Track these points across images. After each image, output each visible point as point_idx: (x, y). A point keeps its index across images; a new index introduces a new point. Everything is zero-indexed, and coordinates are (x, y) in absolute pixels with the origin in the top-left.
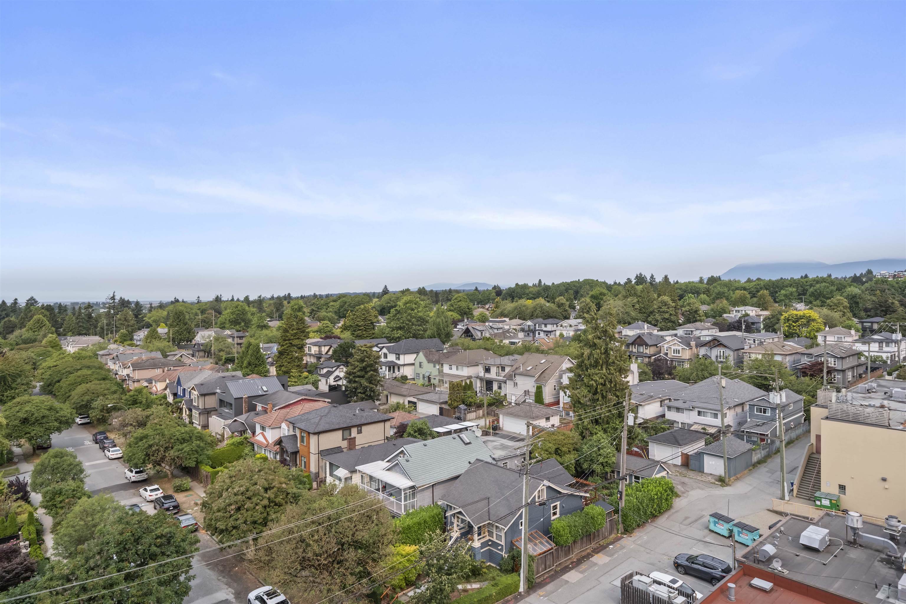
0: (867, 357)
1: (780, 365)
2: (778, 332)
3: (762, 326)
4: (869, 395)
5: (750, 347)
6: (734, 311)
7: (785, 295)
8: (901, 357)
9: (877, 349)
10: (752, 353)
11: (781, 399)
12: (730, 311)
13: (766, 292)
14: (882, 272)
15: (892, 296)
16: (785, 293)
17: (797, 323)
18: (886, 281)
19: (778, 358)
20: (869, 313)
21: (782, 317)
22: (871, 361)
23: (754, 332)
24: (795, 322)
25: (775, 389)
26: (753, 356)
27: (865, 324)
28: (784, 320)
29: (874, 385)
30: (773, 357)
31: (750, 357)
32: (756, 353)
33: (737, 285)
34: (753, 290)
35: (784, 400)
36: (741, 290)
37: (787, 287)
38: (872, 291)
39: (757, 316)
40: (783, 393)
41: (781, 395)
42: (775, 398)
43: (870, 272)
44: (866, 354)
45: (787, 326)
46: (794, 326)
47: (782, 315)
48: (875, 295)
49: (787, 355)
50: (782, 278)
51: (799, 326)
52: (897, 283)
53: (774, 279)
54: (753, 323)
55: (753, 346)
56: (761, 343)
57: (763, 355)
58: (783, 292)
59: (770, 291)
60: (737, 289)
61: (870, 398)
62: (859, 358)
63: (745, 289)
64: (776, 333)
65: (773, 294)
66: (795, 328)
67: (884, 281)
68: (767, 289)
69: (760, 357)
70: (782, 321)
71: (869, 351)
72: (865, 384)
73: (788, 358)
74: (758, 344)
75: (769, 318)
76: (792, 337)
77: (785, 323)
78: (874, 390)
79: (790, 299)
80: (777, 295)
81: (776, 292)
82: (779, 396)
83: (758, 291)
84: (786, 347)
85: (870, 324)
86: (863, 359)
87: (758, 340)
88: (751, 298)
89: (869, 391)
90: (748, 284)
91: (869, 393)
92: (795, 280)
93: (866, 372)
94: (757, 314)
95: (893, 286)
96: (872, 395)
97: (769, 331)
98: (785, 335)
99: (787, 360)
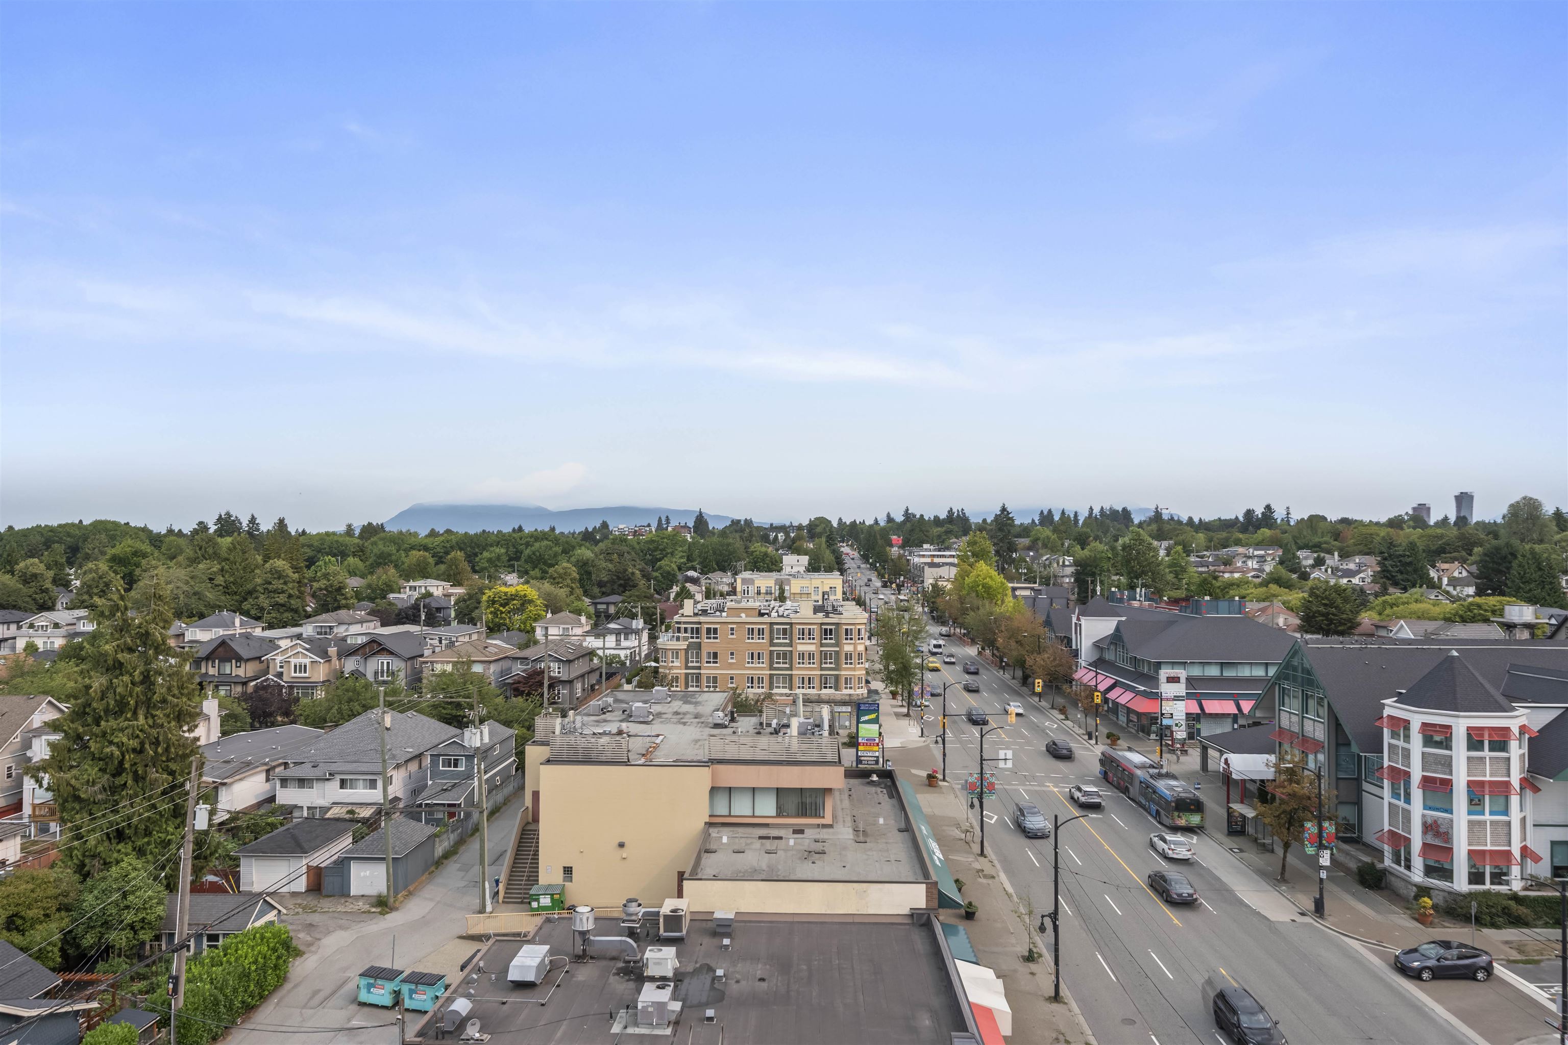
0: (600, 658)
1: (481, 678)
2: (478, 624)
3: (453, 614)
4: (603, 716)
5: (434, 652)
6: (408, 588)
7: (490, 560)
8: (643, 656)
9: (613, 645)
10: (437, 662)
11: (482, 740)
12: (400, 589)
13: (460, 554)
14: (621, 526)
15: (633, 563)
16: (489, 556)
17: (507, 607)
18: (626, 540)
19: (477, 669)
20: (604, 589)
21: (485, 598)
22: (607, 664)
23: (440, 626)
24: (504, 605)
25: (473, 722)
26: (438, 668)
27: (599, 606)
28: (488, 602)
29: (610, 700)
30: (469, 668)
31: (433, 670)
32: (442, 662)
33: (412, 540)
34: (438, 550)
35: (486, 740)
36: (420, 550)
37: (491, 546)
38: (608, 553)
39: (445, 595)
40: (486, 729)
41: (481, 732)
42: (473, 737)
43: (605, 525)
44: (600, 652)
45: (491, 613)
46: (502, 613)
47: (484, 594)
48: (611, 561)
49: (490, 662)
50: (484, 531)
51: (509, 612)
52: (639, 543)
53: (472, 532)
54: (439, 610)
55: (437, 650)
56: (451, 644)
57: (455, 664)
58: (486, 554)
59: (465, 553)
60: (413, 548)
61: (605, 721)
62: (591, 660)
63: (426, 548)
64: (475, 625)
65: (471, 558)
66: (503, 615)
67: (622, 539)
68: (461, 549)
69: (449, 668)
70: (484, 605)
71: (604, 648)
72: (598, 701)
73: (493, 668)
74: (447, 646)
75: (465, 600)
76: (499, 630)
77: (488, 607)
78: (610, 709)
79: (496, 566)
80: (477, 559)
81: (476, 555)
82: (479, 734)
83: (447, 553)
84: (490, 649)
85: (604, 606)
86: (596, 660)
87: (446, 639)
88: (436, 564)
89: (604, 711)
90: (431, 539)
91: (604, 713)
92: (504, 535)
93: (599, 682)
94: (445, 592)
95: (633, 548)
96: (608, 716)
97: (464, 623)
98: (489, 628)
99: (491, 671)
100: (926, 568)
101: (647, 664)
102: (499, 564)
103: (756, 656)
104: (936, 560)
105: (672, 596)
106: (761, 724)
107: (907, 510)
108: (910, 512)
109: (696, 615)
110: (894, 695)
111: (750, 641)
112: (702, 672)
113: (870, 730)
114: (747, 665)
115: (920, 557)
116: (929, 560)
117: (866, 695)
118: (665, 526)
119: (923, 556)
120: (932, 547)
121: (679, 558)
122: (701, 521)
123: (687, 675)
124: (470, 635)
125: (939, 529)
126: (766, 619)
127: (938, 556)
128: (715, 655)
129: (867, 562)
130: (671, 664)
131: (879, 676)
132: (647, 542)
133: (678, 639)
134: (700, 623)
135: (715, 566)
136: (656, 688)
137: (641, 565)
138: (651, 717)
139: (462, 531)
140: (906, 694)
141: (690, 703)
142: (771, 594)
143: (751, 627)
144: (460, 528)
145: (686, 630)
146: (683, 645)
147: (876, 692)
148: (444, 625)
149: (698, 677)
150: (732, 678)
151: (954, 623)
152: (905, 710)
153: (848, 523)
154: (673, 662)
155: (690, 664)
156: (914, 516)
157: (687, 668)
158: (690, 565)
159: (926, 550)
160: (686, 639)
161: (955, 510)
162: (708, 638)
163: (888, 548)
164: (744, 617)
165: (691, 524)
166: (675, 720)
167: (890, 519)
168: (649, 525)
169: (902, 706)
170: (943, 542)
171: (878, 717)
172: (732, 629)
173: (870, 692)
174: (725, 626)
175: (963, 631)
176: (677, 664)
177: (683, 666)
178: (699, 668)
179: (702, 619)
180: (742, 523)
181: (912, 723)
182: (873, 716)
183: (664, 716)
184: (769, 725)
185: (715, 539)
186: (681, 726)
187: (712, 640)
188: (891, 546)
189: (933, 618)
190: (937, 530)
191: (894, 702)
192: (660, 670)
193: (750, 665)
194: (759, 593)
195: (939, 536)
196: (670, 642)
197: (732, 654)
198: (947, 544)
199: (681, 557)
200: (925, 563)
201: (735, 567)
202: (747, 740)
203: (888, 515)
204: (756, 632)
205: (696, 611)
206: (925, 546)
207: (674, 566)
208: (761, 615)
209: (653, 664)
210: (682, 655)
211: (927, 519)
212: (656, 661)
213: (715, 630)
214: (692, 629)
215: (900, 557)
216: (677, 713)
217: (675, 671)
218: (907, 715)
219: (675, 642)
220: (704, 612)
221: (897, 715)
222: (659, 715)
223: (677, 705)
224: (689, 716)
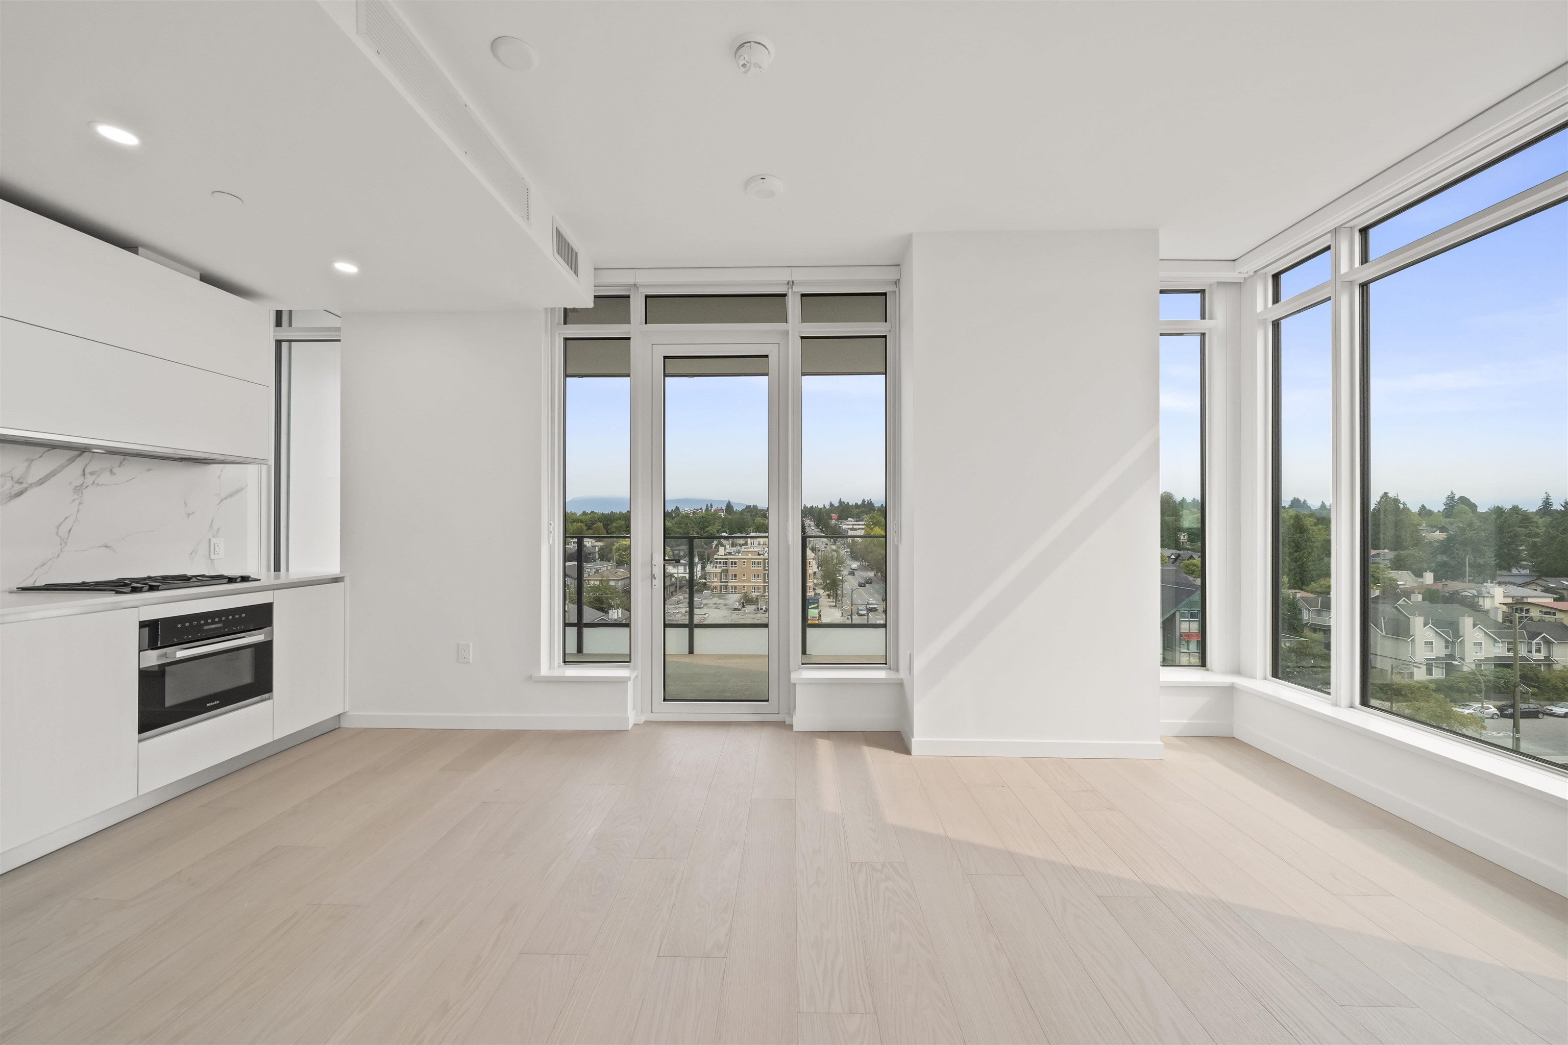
100: (849, 531)
101: (701, 581)
102: (622, 530)
103: (756, 576)
104: (855, 527)
105: (714, 546)
106: (758, 608)
107: (841, 500)
108: (842, 501)
109: (725, 555)
110: (829, 596)
111: (754, 568)
112: (729, 584)
113: (814, 612)
114: (752, 581)
115: (847, 525)
116: (851, 527)
117: (813, 596)
118: (710, 509)
119: (848, 524)
120: (853, 520)
121: (717, 526)
122: (729, 506)
123: (721, 586)
124: (607, 567)
125: (857, 510)
126: (762, 557)
127: (856, 524)
128: (735, 576)
129: (818, 528)
130: (712, 580)
131: (821, 587)
132: (700, 518)
133: (716, 567)
134: (727, 559)
135: (737, 530)
136: (705, 591)
137: (697, 529)
138: (702, 606)
139: (600, 512)
140: (835, 595)
141: (723, 599)
142: (766, 544)
143: (754, 561)
144: (600, 510)
145: (720, 563)
146: (719, 570)
147: (819, 594)
148: (593, 562)
149: (727, 587)
150: (744, 587)
151: (862, 559)
152: (834, 604)
153: (809, 507)
154: (713, 579)
155: (723, 580)
156: (844, 503)
157: (721, 582)
158: (723, 530)
159: (850, 521)
160: (720, 567)
161: (866, 500)
162: (731, 567)
163: (830, 521)
164: (750, 556)
165: (724, 508)
166: (715, 607)
167: (831, 505)
168: (701, 509)
169: (833, 602)
170: (859, 517)
171: (818, 605)
172: (744, 562)
173: (816, 594)
174: (740, 561)
175: (867, 564)
176: (715, 580)
177: (719, 582)
178: (727, 582)
179: (729, 557)
180: (752, 507)
181: (837, 610)
182: (816, 605)
183: (709, 605)
184: (762, 609)
185: (737, 516)
186: (718, 610)
187: (734, 568)
188: (832, 519)
189: (852, 557)
190: (855, 511)
191: (829, 600)
192: (707, 583)
193: (754, 581)
194: (759, 544)
195: (857, 514)
196: (712, 569)
197: (744, 575)
198: (861, 519)
199: (718, 526)
200: (849, 528)
201: (747, 530)
202: (751, 615)
203: (831, 503)
204: (756, 563)
205: (726, 553)
206: (849, 519)
207: (714, 530)
208: (759, 555)
209: (704, 581)
210: (718, 575)
211: (851, 504)
212: (705, 579)
213: (735, 563)
214: (724, 562)
215: (836, 525)
216: (715, 604)
217: (714, 584)
218: (835, 606)
219: (714, 569)
220: (730, 554)
221: (830, 606)
222: (706, 604)
223: (715, 600)
224: (721, 605)
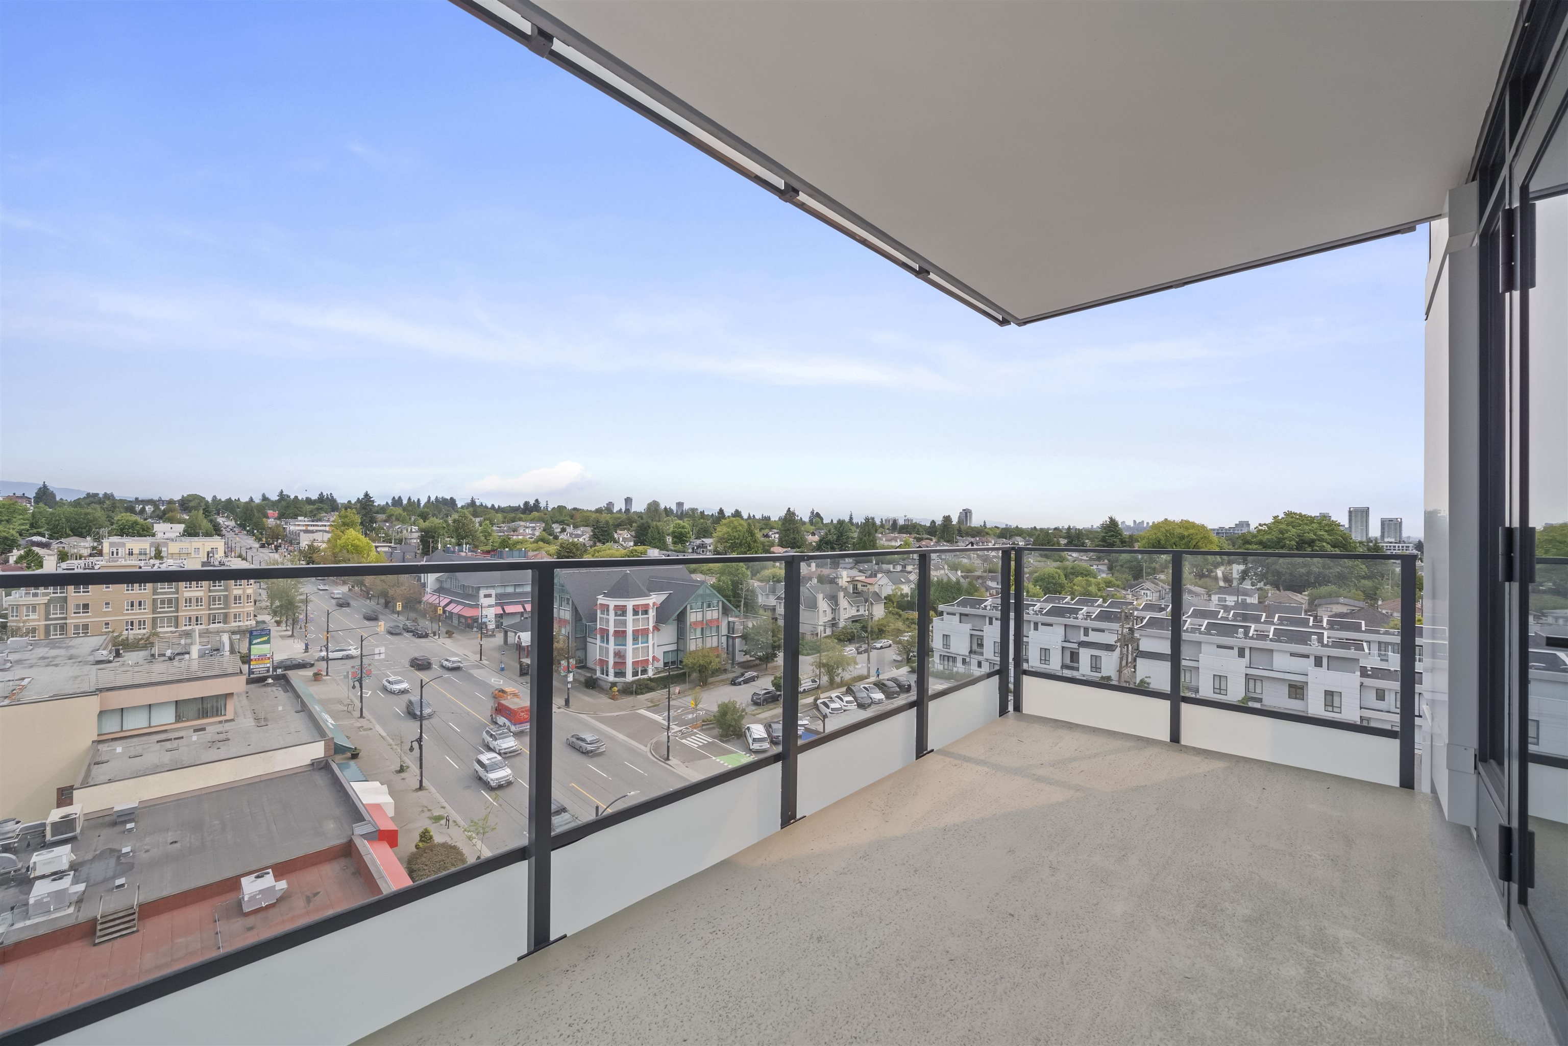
100: (301, 533)
103: (139, 603)
105: (13, 559)
106: (153, 655)
107: (282, 492)
108: (284, 493)
110: (278, 623)
111: (133, 590)
112: (68, 621)
113: (260, 649)
114: (126, 612)
115: (294, 526)
116: (303, 528)
117: (255, 625)
119: (299, 525)
120: (306, 519)
121: (18, 525)
122: (44, 493)
123: (47, 626)
125: (312, 506)
127: (311, 526)
128: (88, 606)
129: (244, 529)
130: (25, 618)
131: (266, 612)
133: (35, 595)
136: (12, 639)
140: (290, 621)
141: (61, 648)
142: (146, 554)
145: (47, 588)
146: (45, 600)
147: (264, 622)
149: (63, 626)
150: (107, 624)
152: (290, 633)
153: (225, 500)
154: (28, 616)
155: (52, 616)
156: (288, 496)
157: (48, 619)
159: (301, 521)
160: (45, 593)
161: (324, 494)
162: (75, 592)
163: (265, 519)
165: (29, 495)
167: (265, 499)
169: (287, 630)
170: (315, 516)
171: (267, 639)
173: (257, 622)
176: (33, 617)
177: (43, 618)
178: (65, 618)
180: (101, 496)
181: (296, 641)
182: (263, 639)
184: (163, 656)
187: (83, 592)
188: (268, 518)
190: (310, 507)
191: (280, 628)
193: (133, 611)
194: (131, 554)
195: (311, 512)
196: (20, 599)
197: (107, 604)
198: (319, 517)
200: (300, 530)
201: (97, 532)
202: (138, 668)
203: (264, 496)
206: (300, 518)
210: (42, 609)
211: (300, 499)
215: (277, 525)
217: (31, 624)
218: (292, 636)
219: (30, 597)
221: (282, 637)
222: (19, 662)
223: (41, 651)
224: (59, 659)
